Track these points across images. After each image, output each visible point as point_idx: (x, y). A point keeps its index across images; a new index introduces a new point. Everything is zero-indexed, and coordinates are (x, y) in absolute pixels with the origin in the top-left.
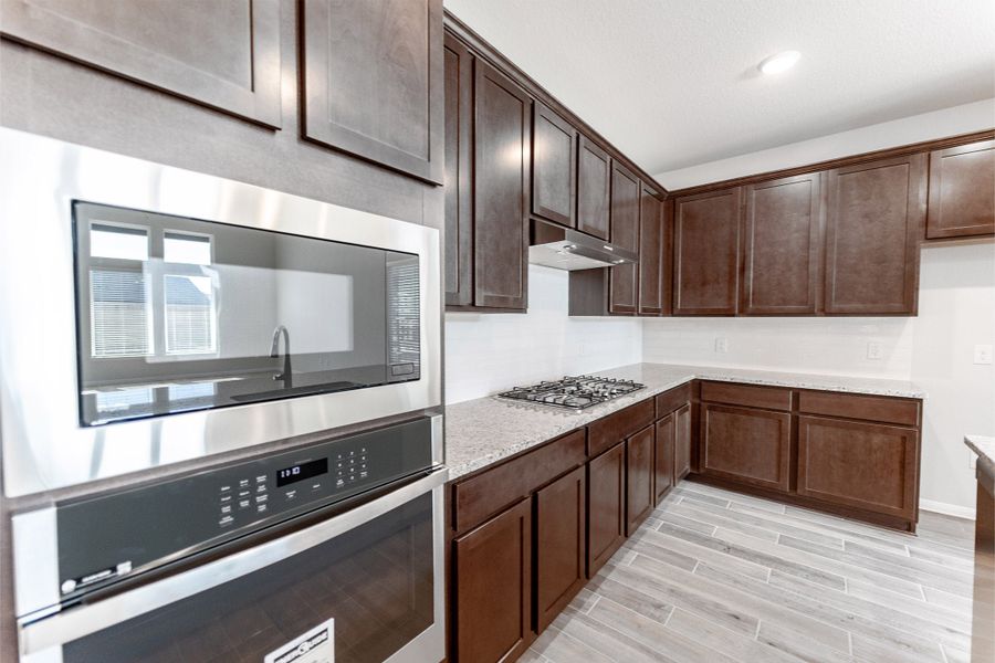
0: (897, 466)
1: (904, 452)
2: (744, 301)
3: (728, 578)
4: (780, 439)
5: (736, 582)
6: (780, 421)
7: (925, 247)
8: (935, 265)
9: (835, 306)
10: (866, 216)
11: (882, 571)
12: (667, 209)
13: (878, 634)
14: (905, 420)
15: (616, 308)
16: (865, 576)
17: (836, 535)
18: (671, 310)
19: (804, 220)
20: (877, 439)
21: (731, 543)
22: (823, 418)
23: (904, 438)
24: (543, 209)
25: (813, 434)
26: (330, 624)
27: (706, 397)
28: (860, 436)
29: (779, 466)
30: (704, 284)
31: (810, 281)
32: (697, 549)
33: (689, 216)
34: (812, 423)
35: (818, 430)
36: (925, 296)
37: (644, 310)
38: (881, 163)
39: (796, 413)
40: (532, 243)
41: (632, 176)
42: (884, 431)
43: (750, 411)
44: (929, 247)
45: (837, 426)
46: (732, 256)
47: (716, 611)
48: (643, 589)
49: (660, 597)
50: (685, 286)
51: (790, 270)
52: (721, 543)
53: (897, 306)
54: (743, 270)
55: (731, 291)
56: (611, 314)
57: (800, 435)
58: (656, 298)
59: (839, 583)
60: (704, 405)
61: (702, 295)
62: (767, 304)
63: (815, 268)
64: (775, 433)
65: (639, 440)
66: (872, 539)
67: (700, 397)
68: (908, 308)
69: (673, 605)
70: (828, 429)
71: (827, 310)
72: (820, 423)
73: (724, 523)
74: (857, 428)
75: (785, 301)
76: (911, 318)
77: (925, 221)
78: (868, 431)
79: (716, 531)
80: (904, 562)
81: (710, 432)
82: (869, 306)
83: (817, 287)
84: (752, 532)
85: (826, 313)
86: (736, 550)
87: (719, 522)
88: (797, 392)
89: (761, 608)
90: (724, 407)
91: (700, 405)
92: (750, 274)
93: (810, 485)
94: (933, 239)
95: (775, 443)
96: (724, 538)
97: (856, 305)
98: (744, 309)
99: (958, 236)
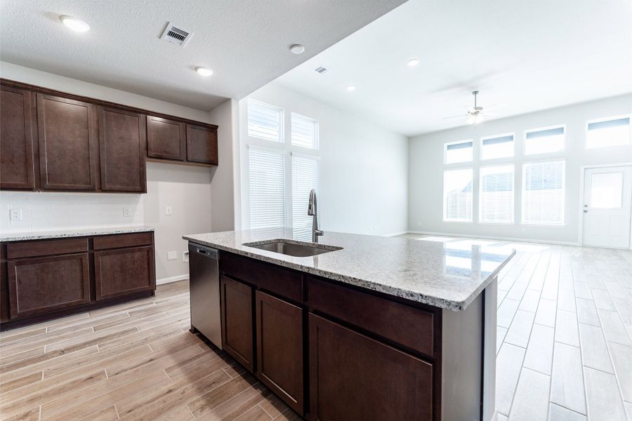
0: (146, 266)
1: (149, 258)
3: (73, 365)
4: (82, 271)
5: (79, 364)
6: (81, 259)
7: (148, 161)
8: (152, 169)
9: (107, 187)
10: (120, 138)
11: (149, 315)
13: (158, 338)
14: (148, 242)
16: (144, 321)
17: (123, 312)
20: (137, 255)
21: (62, 348)
22: (108, 251)
23: (148, 251)
25: (104, 262)
27: (12, 256)
28: (129, 256)
29: (83, 289)
31: (91, 170)
32: (35, 367)
34: (102, 255)
35: (106, 258)
36: (149, 184)
38: (126, 112)
39: (92, 252)
42: (140, 250)
43: (57, 258)
44: (150, 161)
45: (117, 253)
51: (77, 161)
52: (55, 352)
53: (138, 188)
55: (28, 169)
57: (95, 265)
59: (135, 329)
60: (12, 262)
62: (61, 183)
63: (94, 162)
64: (78, 268)
66: (139, 306)
67: (6, 257)
68: (143, 190)
69: (38, 406)
70: (112, 256)
71: (103, 189)
72: (107, 254)
73: (50, 341)
74: (126, 252)
75: (74, 181)
76: (142, 195)
77: (147, 148)
78: (133, 252)
79: (46, 349)
80: (155, 308)
81: (20, 282)
82: (125, 188)
83: (95, 175)
84: (75, 335)
85: (103, 190)
86: (69, 350)
87: (46, 343)
88: (91, 239)
89: (102, 364)
90: (33, 260)
91: (6, 264)
92: (45, 160)
93: (104, 292)
94: (151, 157)
95: (78, 274)
96: (54, 349)
97: (119, 186)
98: (41, 185)
99: (159, 158)
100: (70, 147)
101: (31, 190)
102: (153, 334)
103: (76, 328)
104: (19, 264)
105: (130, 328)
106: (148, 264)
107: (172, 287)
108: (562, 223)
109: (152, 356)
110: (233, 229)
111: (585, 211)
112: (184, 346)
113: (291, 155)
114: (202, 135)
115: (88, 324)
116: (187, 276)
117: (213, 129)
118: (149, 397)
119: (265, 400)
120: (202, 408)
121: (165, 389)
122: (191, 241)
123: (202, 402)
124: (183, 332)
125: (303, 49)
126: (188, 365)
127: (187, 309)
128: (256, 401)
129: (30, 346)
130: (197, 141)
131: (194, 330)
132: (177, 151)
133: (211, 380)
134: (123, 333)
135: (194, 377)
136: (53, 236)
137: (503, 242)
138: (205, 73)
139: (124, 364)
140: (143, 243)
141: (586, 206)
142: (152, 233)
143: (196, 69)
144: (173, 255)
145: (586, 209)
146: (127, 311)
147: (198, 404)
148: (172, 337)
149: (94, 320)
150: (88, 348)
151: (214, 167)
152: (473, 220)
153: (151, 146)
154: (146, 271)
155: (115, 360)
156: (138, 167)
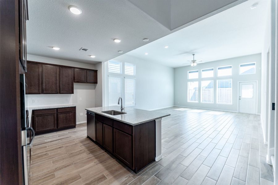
0: (73, 118)
1: (74, 115)
2: (43, 90)
5: (56, 144)
6: (54, 115)
8: (76, 85)
9: (62, 92)
10: (66, 76)
11: (74, 133)
13: (78, 139)
16: (73, 135)
17: (66, 132)
20: (71, 114)
22: (62, 113)
23: (74, 113)
25: (61, 116)
28: (68, 114)
29: (54, 125)
31: (57, 87)
32: (45, 145)
34: (60, 114)
36: (75, 91)
38: (68, 68)
39: (57, 113)
42: (72, 113)
43: (47, 115)
45: (65, 114)
47: (57, 149)
48: (40, 155)
51: (53, 85)
53: (71, 92)
54: (42, 83)
57: (58, 117)
61: (31, 89)
62: (48, 91)
63: (58, 85)
64: (53, 118)
66: (71, 130)
67: (34, 114)
68: (73, 93)
69: (48, 152)
73: (46, 139)
75: (52, 91)
76: (72, 94)
77: (74, 79)
79: (46, 141)
80: (76, 131)
81: (37, 122)
82: (67, 92)
83: (58, 89)
84: (53, 138)
85: (60, 93)
86: (52, 141)
87: (45, 139)
88: (57, 109)
89: (62, 145)
90: (41, 115)
91: (34, 116)
92: (44, 85)
93: (61, 125)
94: (75, 82)
95: (53, 120)
96: (48, 141)
97: (65, 92)
98: (43, 92)
99: (78, 82)
100: (51, 80)
101: (40, 94)
102: (76, 138)
103: (53, 136)
104: (37, 117)
105: (69, 136)
106: (74, 117)
107: (81, 125)
108: (231, 103)
109: (76, 143)
110: (102, 106)
111: (240, 99)
112: (85, 141)
113: (125, 78)
114: (92, 73)
115: (57, 135)
116: (86, 122)
117: (96, 72)
118: (76, 151)
120: (89, 154)
121: (80, 150)
122: (87, 110)
124: (85, 138)
125: (122, 52)
126: (86, 145)
127: (86, 131)
129: (41, 140)
130: (91, 76)
131: (88, 137)
132: (84, 79)
133: (92, 148)
134: (67, 138)
136: (47, 108)
137: (208, 111)
139: (68, 145)
140: (73, 110)
141: (240, 97)
142: (75, 107)
143: (90, 56)
144: (82, 114)
145: (240, 98)
146: (67, 132)
148: (82, 139)
149: (57, 134)
150: (58, 141)
151: (96, 84)
152: (199, 101)
153: (76, 78)
154: (73, 119)
155: (66, 144)
156: (71, 85)
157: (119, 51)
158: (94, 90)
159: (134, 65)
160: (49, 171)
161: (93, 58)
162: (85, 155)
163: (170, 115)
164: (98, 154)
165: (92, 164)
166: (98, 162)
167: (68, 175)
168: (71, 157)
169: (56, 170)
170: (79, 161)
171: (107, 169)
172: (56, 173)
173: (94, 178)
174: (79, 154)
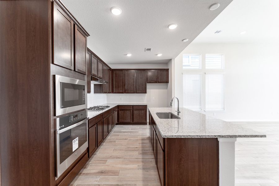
1: (145, 113)
2: (125, 91)
4: (131, 114)
6: (131, 111)
8: (149, 86)
9: (137, 92)
10: (141, 78)
11: (143, 129)
12: (112, 72)
14: (145, 108)
15: (104, 92)
16: (141, 130)
18: (113, 92)
19: (133, 77)
20: (143, 112)
24: (93, 74)
25: (135, 112)
26: (78, 138)
27: (119, 108)
28: (141, 111)
29: (131, 119)
30: (118, 87)
33: (116, 74)
34: (135, 111)
35: (136, 112)
36: (148, 90)
37: (108, 92)
39: (133, 109)
40: (91, 80)
41: (106, 66)
42: (144, 110)
43: (127, 110)
44: (147, 84)
45: (138, 111)
46: (123, 82)
47: (123, 139)
48: (112, 140)
49: (115, 140)
50: (115, 87)
51: (131, 86)
53: (145, 92)
54: (125, 85)
55: (123, 88)
56: (103, 93)
57: (133, 113)
58: (110, 90)
59: (138, 132)
60: (119, 110)
61: (118, 89)
63: (135, 86)
65: (110, 116)
68: (146, 92)
69: (117, 140)
72: (136, 110)
76: (145, 94)
77: (147, 80)
78: (142, 111)
79: (122, 131)
80: (146, 128)
82: (141, 92)
83: (135, 89)
84: (128, 129)
86: (125, 132)
88: (133, 106)
89: (129, 137)
90: (123, 110)
93: (135, 120)
96: (123, 131)
97: (140, 92)
98: (125, 92)
99: (150, 82)
100: (130, 82)
101: (123, 93)
102: (141, 134)
103: (128, 128)
105: (137, 131)
109: (138, 139)
112: (146, 140)
113: (205, 74)
117: (167, 70)
118: (133, 147)
119: (154, 160)
120: (140, 154)
121: (136, 147)
123: (141, 153)
124: (148, 136)
125: (188, 40)
126: (143, 144)
128: (152, 159)
130: (162, 75)
133: (146, 149)
135: (143, 147)
138: (160, 55)
139: (132, 139)
142: (147, 106)
143: (157, 55)
147: (140, 153)
148: (144, 136)
150: (128, 133)
151: (167, 83)
153: (148, 79)
154: (145, 117)
155: (131, 137)
156: (145, 85)
157: (183, 40)
158: (167, 90)
159: (222, 55)
160: (106, 156)
161: (160, 56)
162: (136, 154)
163: (265, 136)
164: (147, 157)
165: (135, 166)
166: (141, 167)
167: (113, 166)
168: (126, 151)
169: (111, 157)
170: (128, 157)
171: (143, 181)
172: (108, 160)
173: (126, 183)
174: (133, 151)
